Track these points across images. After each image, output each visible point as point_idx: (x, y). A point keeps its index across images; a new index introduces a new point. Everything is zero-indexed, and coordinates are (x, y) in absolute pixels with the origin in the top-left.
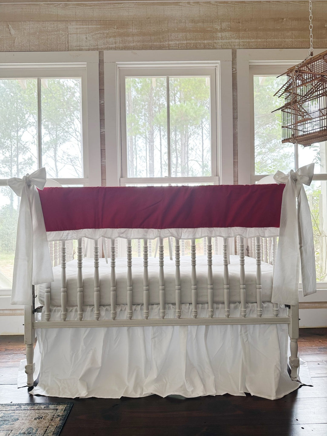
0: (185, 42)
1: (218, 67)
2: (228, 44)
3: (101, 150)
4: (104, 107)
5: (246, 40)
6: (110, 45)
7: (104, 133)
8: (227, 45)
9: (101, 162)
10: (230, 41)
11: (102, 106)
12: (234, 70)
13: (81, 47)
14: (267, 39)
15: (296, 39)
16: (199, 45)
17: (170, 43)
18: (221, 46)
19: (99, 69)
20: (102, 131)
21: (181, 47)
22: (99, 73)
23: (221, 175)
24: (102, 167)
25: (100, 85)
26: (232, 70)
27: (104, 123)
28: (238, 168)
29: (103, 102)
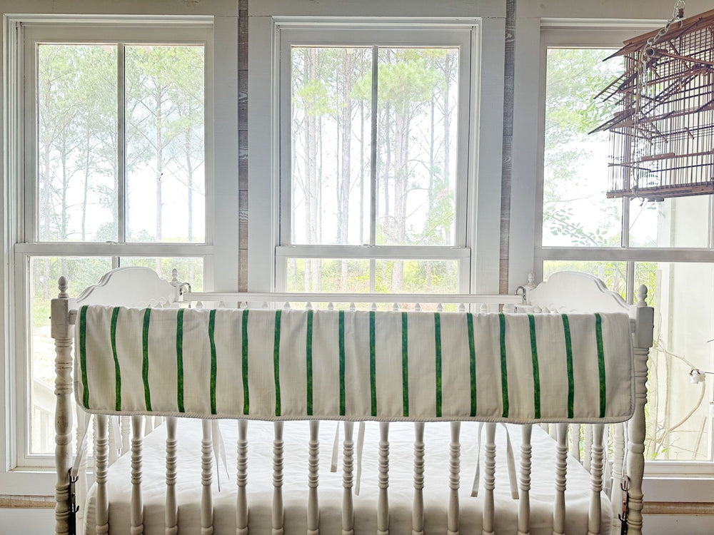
1: (477, 28)
3: (240, 190)
4: (247, 107)
7: (245, 158)
9: (239, 216)
11: (244, 103)
12: (510, 36)
19: (239, 29)
20: (242, 155)
22: (239, 36)
23: (474, 245)
24: (240, 225)
25: (239, 61)
26: (506, 35)
27: (246, 138)
28: (510, 233)
29: (245, 96)
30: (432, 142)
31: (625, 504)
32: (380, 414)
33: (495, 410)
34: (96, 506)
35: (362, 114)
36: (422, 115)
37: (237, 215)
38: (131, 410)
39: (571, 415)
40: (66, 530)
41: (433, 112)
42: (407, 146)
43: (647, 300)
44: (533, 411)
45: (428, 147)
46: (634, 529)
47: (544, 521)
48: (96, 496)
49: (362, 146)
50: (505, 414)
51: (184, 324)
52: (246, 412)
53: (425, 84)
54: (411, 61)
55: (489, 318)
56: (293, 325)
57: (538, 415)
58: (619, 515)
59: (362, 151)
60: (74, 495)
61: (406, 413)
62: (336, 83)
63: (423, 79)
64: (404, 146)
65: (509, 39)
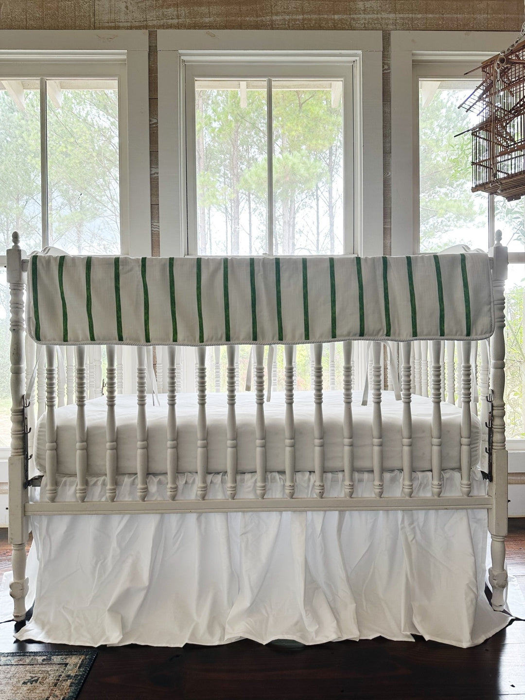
0: (301, 17)
1: (358, 62)
2: (376, 22)
3: (151, 205)
4: (157, 130)
5: (406, 16)
6: (168, 21)
7: (156, 175)
8: (375, 24)
9: (152, 227)
10: (379, 16)
11: (154, 127)
12: (386, 67)
13: (117, 23)
14: (443, 14)
15: (494, 15)
16: (324, 23)
17: (274, 18)
18: (363, 25)
19: (149, 62)
20: (153, 172)
21: (293, 26)
22: (149, 69)
23: (361, 252)
24: (152, 235)
25: (150, 91)
26: (383, 67)
27: (157, 157)
28: (392, 240)
29: (155, 121)
30: (318, 234)
31: (490, 413)
32: (286, 339)
33: (380, 330)
34: (46, 430)
35: (250, 208)
36: (307, 209)
37: (150, 225)
38: (76, 342)
39: (442, 334)
40: (21, 447)
41: (317, 205)
42: (294, 237)
43: (501, 242)
44: (411, 330)
45: (314, 239)
46: (498, 432)
47: (424, 431)
48: (46, 421)
49: (250, 240)
50: (388, 334)
51: (121, 267)
52: (175, 340)
53: (309, 174)
54: (295, 152)
55: (373, 259)
56: (212, 268)
57: (415, 334)
58: (486, 423)
59: (250, 244)
60: (26, 418)
61: (307, 337)
62: (223, 178)
63: (308, 169)
64: (291, 235)
65: (386, 69)
